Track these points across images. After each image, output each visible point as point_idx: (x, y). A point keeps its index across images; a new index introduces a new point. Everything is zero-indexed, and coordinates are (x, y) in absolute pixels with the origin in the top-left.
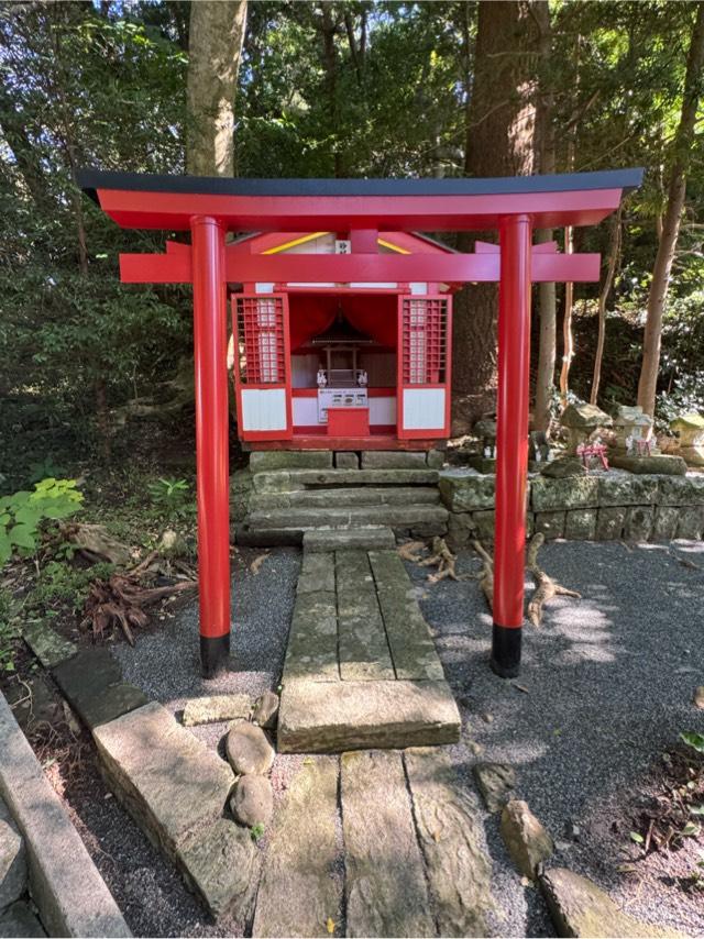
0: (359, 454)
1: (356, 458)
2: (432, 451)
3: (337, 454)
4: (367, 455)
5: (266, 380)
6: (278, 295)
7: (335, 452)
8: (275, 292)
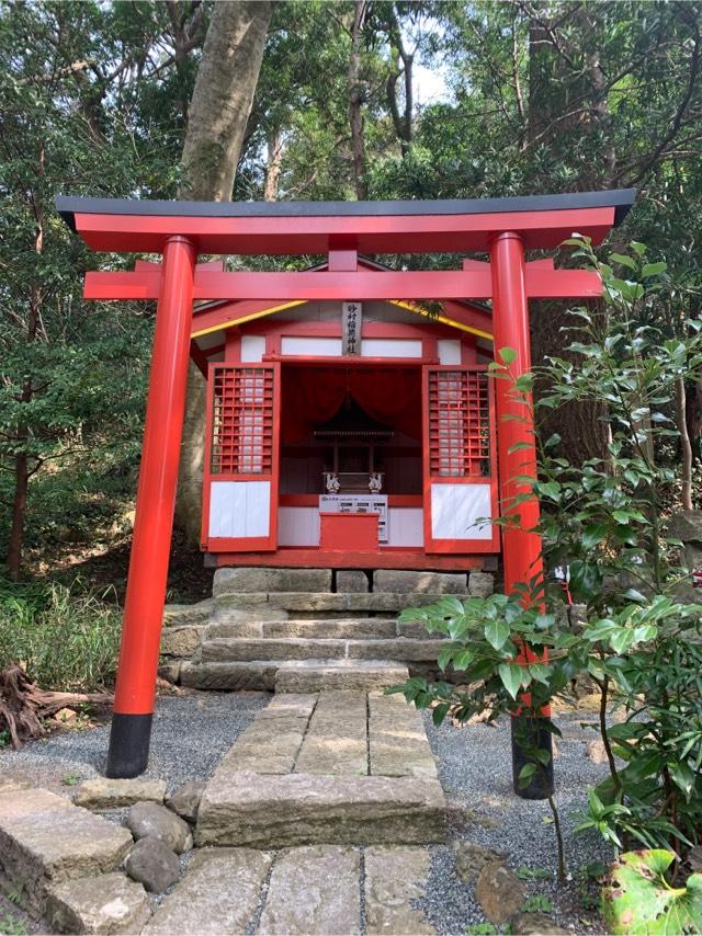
0: (369, 573)
1: (365, 579)
2: (475, 574)
3: (338, 573)
4: (379, 575)
5: (247, 468)
6: (269, 365)
7: (334, 571)
8: (264, 360)
